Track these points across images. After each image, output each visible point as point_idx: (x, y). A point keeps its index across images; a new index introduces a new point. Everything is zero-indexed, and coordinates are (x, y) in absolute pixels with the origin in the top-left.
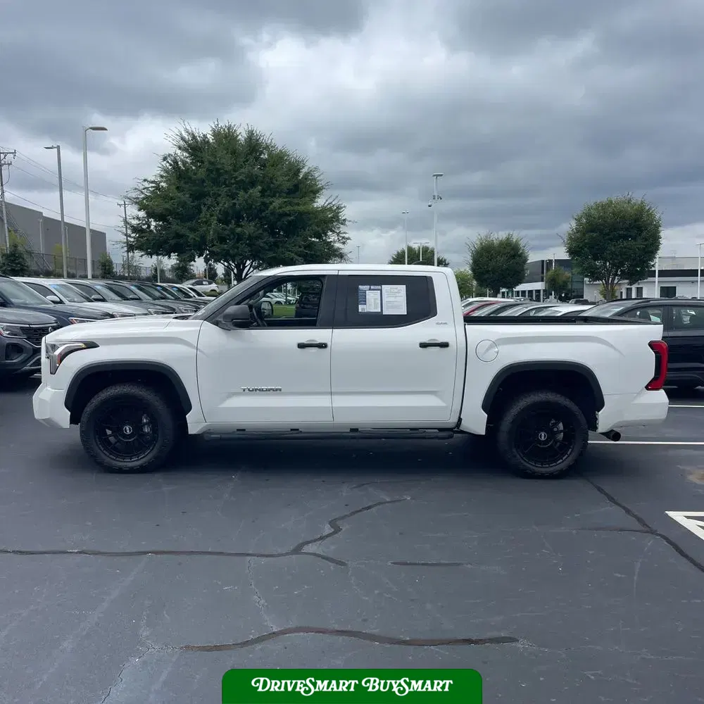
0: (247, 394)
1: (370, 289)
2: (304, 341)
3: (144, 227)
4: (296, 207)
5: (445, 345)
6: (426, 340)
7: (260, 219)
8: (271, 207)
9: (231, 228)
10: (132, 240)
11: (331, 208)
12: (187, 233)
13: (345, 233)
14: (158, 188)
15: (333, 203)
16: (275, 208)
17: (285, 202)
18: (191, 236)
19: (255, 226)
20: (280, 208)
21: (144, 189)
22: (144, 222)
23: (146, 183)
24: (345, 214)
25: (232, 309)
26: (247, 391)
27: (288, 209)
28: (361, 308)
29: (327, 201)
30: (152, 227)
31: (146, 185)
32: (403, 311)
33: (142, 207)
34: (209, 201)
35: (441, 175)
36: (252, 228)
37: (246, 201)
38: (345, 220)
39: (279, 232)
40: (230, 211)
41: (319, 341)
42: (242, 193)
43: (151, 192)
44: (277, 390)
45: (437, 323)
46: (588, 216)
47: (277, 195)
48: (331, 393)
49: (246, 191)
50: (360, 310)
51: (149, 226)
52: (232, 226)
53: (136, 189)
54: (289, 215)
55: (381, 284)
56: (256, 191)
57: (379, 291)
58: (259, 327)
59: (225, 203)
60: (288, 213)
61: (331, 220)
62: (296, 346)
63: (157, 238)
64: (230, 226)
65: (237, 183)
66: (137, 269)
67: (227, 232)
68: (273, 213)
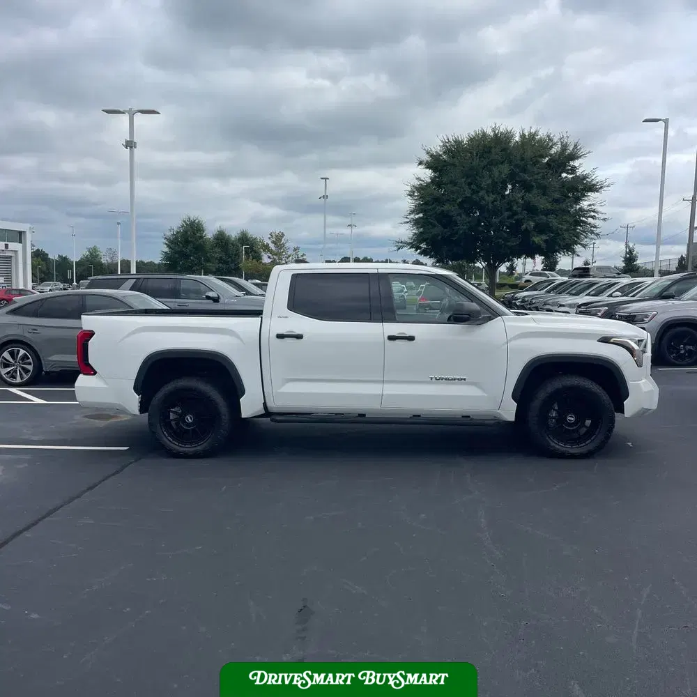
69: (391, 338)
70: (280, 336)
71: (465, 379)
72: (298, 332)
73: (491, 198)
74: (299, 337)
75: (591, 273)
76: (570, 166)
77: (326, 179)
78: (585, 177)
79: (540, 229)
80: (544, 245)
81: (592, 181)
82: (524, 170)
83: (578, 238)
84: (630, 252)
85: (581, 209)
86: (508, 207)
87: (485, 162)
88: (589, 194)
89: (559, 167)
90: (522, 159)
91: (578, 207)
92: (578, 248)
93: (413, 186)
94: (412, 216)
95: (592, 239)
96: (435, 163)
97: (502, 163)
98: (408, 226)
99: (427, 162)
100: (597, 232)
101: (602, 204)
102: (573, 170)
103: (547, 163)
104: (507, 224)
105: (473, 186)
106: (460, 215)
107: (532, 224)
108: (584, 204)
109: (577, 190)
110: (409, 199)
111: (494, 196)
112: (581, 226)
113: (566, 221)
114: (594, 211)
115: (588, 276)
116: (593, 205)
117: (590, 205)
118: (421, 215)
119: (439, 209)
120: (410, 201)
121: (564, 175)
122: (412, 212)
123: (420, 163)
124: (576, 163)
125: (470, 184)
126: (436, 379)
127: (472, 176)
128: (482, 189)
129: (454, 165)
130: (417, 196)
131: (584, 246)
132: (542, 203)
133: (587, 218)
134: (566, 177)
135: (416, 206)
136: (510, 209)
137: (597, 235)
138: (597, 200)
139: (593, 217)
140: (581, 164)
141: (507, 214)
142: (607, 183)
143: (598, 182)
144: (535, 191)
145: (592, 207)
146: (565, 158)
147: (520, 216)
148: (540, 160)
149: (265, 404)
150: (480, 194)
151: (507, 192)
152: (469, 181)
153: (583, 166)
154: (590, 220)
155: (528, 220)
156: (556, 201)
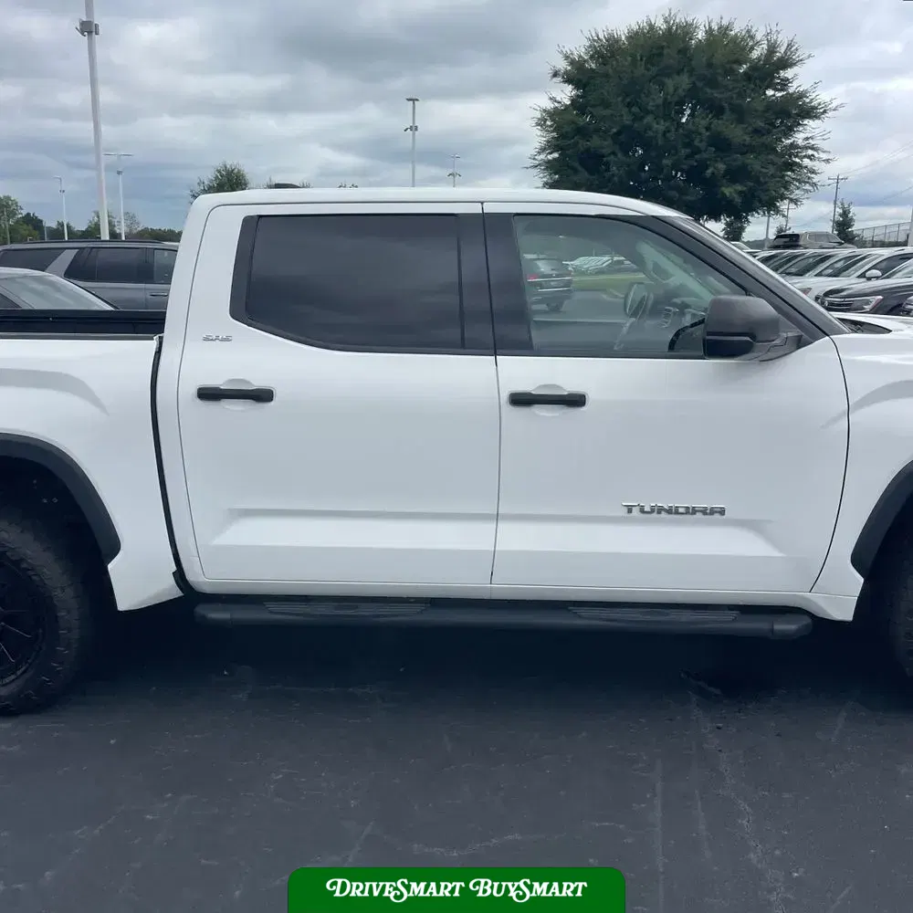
69: (520, 400)
70: (208, 394)
71: (722, 512)
72: (257, 382)
73: (660, 127)
74: (263, 396)
75: (801, 243)
76: (779, 78)
77: (413, 100)
78: (802, 95)
79: (734, 175)
80: (738, 200)
81: (811, 102)
82: (712, 83)
83: (787, 189)
84: (845, 214)
85: (793, 146)
86: (687, 140)
87: (654, 70)
88: (805, 122)
89: (763, 79)
90: (710, 65)
91: (789, 141)
92: (783, 205)
93: (545, 111)
94: (542, 156)
95: (807, 191)
96: (577, 75)
97: (679, 72)
98: (536, 171)
99: (566, 72)
100: (814, 181)
101: (825, 137)
102: (785, 83)
103: (745, 73)
104: (685, 167)
105: (635, 109)
106: (614, 153)
107: (722, 167)
108: (799, 137)
109: (789, 115)
110: (537, 131)
111: (667, 124)
112: (793, 171)
113: (773, 164)
114: (813, 148)
115: (796, 246)
116: (812, 138)
117: (807, 139)
118: (556, 155)
119: (583, 144)
120: (539, 133)
121: (770, 92)
122: (542, 150)
123: (555, 74)
124: (788, 73)
125: (629, 105)
126: (642, 511)
127: (632, 94)
128: (648, 112)
129: (607, 75)
130: (551, 126)
131: (795, 201)
132: (737, 134)
133: (801, 158)
134: (774, 95)
135: (548, 142)
136: (689, 145)
137: (814, 185)
138: (817, 131)
139: (810, 157)
140: (796, 75)
141: (684, 152)
142: (833, 105)
143: (819, 104)
144: (727, 115)
145: (810, 141)
146: (774, 65)
147: (705, 156)
148: (735, 66)
149: (180, 575)
150: (645, 121)
151: (684, 120)
152: (628, 100)
153: (799, 79)
154: (806, 162)
155: (716, 161)
156: (757, 131)
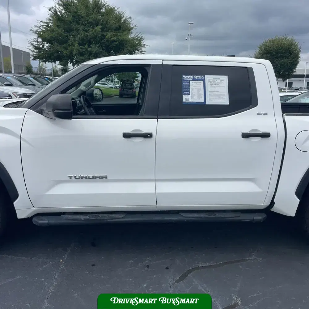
0: (73, 182)
1: (194, 79)
2: (129, 130)
3: (41, 46)
4: (120, 37)
5: (266, 135)
6: (247, 130)
7: (101, 43)
8: (107, 37)
9: (85, 48)
10: (35, 54)
11: (137, 38)
12: (63, 50)
13: (144, 51)
14: (48, 26)
15: (138, 36)
16: (108, 37)
17: (114, 34)
18: (65, 52)
19: (98, 47)
20: (111, 37)
21: (41, 26)
22: (41, 44)
23: (42, 23)
24: (144, 42)
25: (53, 98)
26: (73, 178)
27: (115, 38)
28: (186, 98)
29: (135, 35)
30: (45, 47)
31: (42, 24)
32: (225, 101)
33: (40, 36)
34: (74, 33)
35: (193, 23)
36: (97, 48)
37: (93, 33)
38: (144, 45)
39: (111, 51)
40: (85, 38)
41: (145, 130)
42: (91, 29)
43: (45, 28)
44: (103, 177)
45: (258, 114)
46: (265, 46)
47: (110, 30)
48: (155, 180)
49: (93, 28)
50: (184, 100)
51: (43, 46)
52: (86, 46)
53: (37, 26)
54: (116, 42)
55: (204, 74)
56: (98, 28)
57: (202, 82)
58: (85, 115)
59: (82, 34)
60: (115, 40)
61: (137, 45)
62: (122, 135)
63: (48, 52)
64: (85, 47)
65: (88, 23)
66: (44, 70)
67: (84, 50)
68: (107, 41)
